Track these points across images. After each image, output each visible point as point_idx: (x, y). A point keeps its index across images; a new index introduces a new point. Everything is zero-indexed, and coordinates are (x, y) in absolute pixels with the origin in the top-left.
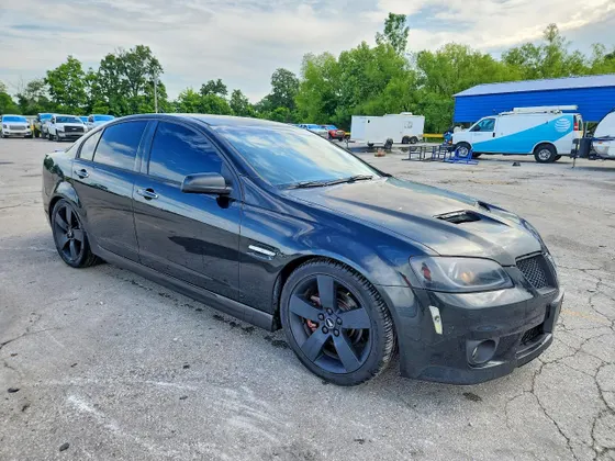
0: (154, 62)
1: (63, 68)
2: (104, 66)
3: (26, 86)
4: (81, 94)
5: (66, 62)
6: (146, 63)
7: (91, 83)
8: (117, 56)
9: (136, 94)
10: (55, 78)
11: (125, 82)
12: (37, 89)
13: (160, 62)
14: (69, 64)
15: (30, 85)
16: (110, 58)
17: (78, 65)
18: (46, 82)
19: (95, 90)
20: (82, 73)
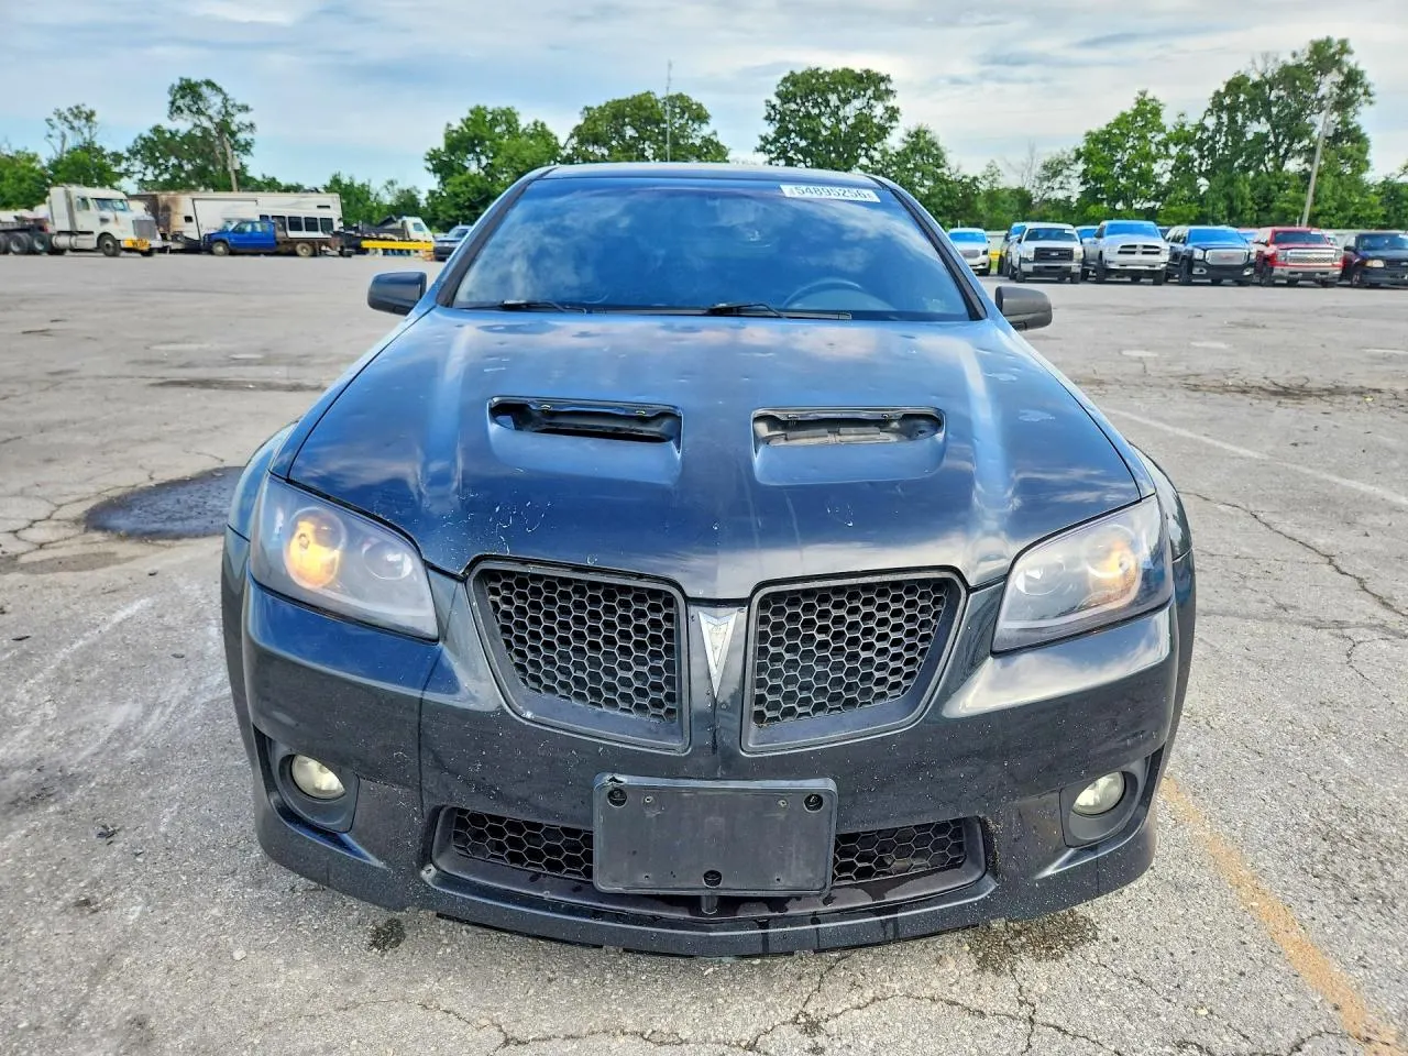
0: (1353, 78)
1: (1123, 121)
2: (1217, 105)
3: (1037, 170)
4: (1146, 178)
5: (1129, 106)
6: (1328, 84)
7: (1174, 150)
8: (1255, 77)
9: (1279, 167)
10: (1101, 147)
11: (1261, 138)
12: (1056, 173)
13: (1369, 78)
14: (1137, 112)
15: (1045, 167)
16: (1235, 86)
17: (1156, 112)
18: (1079, 155)
19: (1183, 166)
20: (1162, 129)
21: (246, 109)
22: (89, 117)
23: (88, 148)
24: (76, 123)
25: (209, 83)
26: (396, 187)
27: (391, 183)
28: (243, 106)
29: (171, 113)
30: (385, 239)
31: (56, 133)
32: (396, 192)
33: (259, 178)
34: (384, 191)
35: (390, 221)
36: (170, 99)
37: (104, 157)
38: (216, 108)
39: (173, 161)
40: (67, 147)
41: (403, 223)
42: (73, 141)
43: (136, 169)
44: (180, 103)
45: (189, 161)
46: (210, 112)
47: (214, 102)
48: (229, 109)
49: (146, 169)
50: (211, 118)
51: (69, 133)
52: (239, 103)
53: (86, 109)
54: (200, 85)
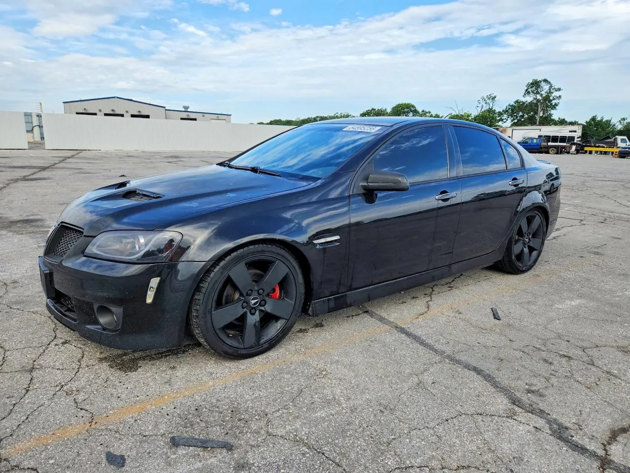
21: (559, 89)
22: (494, 98)
23: (490, 111)
24: (488, 101)
25: (545, 81)
26: (626, 121)
27: (624, 119)
28: (558, 88)
29: (525, 94)
30: (598, 147)
31: (480, 105)
32: (625, 123)
33: (557, 119)
34: (619, 123)
35: (609, 138)
36: (526, 88)
37: (495, 113)
38: (545, 91)
39: (521, 114)
40: (483, 110)
41: (616, 139)
42: (486, 108)
43: (504, 118)
44: (530, 90)
45: (527, 114)
46: (542, 92)
47: (545, 87)
48: (552, 90)
49: (508, 117)
50: (542, 95)
51: (484, 105)
52: (556, 87)
53: (493, 96)
54: (541, 81)
